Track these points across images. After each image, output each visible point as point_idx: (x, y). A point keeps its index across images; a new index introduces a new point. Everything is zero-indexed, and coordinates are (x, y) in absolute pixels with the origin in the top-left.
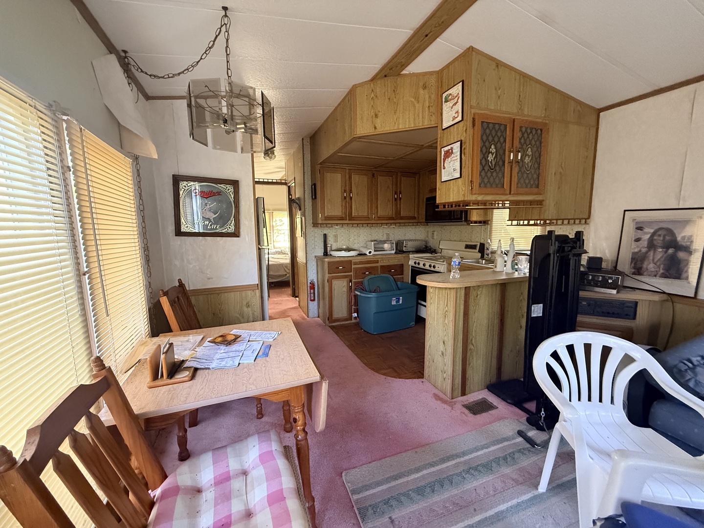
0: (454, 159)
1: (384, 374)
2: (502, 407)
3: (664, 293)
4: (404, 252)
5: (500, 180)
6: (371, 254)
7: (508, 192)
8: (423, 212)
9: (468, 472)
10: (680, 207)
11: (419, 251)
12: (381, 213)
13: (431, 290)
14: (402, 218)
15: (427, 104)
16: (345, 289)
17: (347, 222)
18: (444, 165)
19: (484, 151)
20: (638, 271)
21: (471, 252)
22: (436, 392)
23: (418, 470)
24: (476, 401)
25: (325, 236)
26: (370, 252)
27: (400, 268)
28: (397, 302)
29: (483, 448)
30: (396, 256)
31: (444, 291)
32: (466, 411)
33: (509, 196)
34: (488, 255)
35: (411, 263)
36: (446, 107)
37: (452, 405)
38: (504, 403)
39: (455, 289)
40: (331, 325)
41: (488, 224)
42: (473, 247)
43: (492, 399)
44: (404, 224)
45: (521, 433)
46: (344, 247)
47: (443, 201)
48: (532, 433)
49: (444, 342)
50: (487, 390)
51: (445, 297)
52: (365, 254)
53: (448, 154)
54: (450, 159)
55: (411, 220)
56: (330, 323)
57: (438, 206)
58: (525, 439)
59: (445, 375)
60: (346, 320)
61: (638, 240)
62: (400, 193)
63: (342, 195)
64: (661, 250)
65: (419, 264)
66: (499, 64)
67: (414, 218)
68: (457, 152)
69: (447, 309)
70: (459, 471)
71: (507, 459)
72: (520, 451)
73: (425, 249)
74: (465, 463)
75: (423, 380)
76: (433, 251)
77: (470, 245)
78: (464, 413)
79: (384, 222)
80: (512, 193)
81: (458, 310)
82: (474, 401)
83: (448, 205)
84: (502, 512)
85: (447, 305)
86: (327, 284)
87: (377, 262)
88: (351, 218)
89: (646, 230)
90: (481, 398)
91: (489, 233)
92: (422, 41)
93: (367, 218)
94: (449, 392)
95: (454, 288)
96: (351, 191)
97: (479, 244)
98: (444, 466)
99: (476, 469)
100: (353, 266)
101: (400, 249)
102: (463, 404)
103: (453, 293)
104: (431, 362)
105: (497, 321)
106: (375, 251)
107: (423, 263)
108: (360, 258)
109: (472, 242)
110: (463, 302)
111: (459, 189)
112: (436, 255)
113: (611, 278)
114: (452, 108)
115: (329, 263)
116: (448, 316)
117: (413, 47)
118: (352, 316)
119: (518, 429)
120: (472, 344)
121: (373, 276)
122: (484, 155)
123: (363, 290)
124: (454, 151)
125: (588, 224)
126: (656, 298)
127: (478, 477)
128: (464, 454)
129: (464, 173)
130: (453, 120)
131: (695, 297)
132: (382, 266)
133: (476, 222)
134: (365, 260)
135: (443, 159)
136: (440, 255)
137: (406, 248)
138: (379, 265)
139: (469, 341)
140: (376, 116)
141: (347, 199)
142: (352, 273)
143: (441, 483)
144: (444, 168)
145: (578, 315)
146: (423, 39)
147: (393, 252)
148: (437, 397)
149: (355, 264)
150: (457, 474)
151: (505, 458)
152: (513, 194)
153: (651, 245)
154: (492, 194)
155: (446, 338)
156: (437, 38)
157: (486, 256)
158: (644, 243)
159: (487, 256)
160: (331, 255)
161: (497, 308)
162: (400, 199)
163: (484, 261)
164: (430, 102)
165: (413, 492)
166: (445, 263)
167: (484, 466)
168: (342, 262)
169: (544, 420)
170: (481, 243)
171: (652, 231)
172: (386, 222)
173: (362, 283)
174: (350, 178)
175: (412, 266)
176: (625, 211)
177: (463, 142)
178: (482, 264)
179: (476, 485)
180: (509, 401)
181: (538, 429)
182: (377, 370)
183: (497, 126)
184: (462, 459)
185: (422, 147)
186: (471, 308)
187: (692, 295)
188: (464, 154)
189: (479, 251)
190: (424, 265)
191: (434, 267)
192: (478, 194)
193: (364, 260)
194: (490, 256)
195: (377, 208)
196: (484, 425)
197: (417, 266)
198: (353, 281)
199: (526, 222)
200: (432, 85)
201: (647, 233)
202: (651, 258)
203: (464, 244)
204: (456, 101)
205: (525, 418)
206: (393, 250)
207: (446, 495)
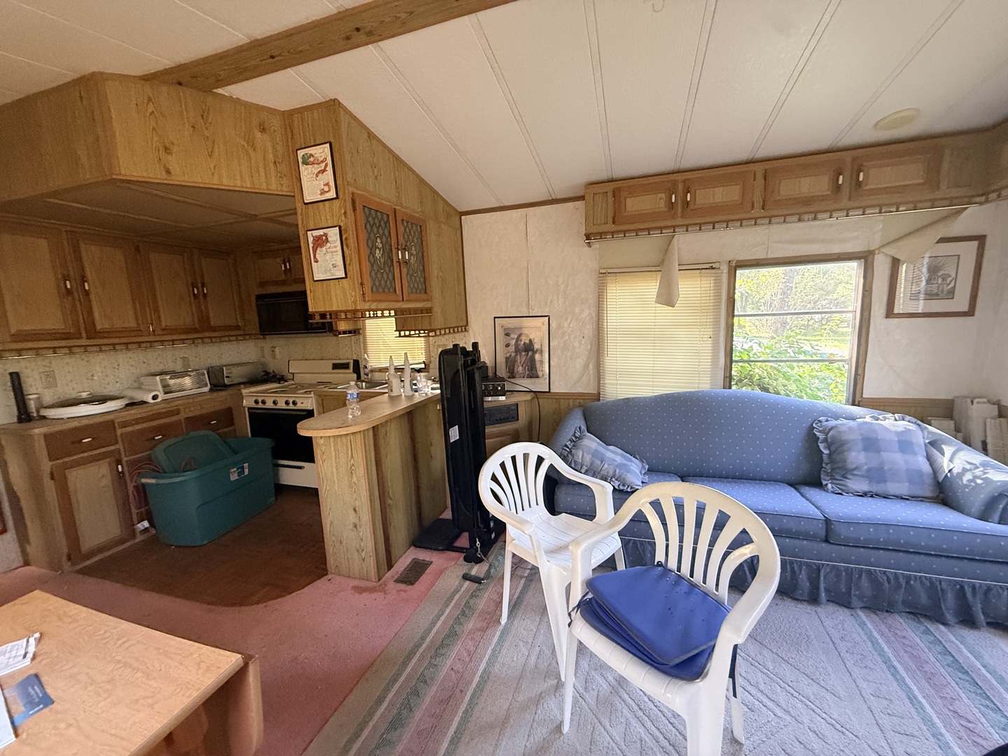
0: (331, 250)
1: (258, 603)
2: (437, 559)
3: (532, 391)
4: (226, 387)
5: (391, 283)
6: (159, 400)
7: (401, 299)
8: (253, 317)
9: (436, 655)
10: (530, 315)
11: (253, 381)
12: (167, 320)
13: (322, 441)
14: (214, 329)
15: (271, 157)
16: (107, 481)
17: (84, 342)
18: (315, 257)
19: (370, 245)
20: (512, 375)
21: (340, 373)
22: (355, 583)
23: (380, 701)
24: (407, 567)
25: (16, 379)
26: (155, 397)
27: (227, 416)
28: (239, 474)
29: (438, 617)
30: (215, 394)
31: (344, 438)
32: (403, 586)
33: (402, 303)
34: (367, 375)
35: (248, 402)
36: (306, 172)
37: (383, 589)
38: (435, 553)
39: (362, 433)
40: (78, 567)
41: (359, 334)
42: (345, 366)
43: (423, 555)
44: (221, 340)
45: (466, 577)
46: (84, 395)
47: (322, 309)
48: (476, 570)
49: (355, 510)
50: (412, 548)
51: (347, 446)
52: (144, 403)
53: (321, 242)
54: (324, 249)
55: (233, 332)
56: (73, 564)
57: (312, 316)
58: (471, 581)
59: (363, 554)
60: (122, 541)
61: (508, 345)
62: (203, 286)
63: (58, 286)
64: (523, 353)
65: (264, 402)
66: (371, 135)
67: (238, 328)
68: (335, 241)
69: (352, 461)
70: (428, 662)
71: (465, 612)
72: (472, 596)
73: (265, 377)
74: (429, 648)
75: (329, 576)
76: (280, 379)
77: (339, 364)
78: (401, 590)
79: (175, 337)
80: (405, 299)
81: (369, 460)
82: (405, 568)
83: (330, 315)
84: (485, 670)
85: (352, 457)
86: (49, 485)
87: (178, 412)
88: (93, 333)
89: (512, 336)
90: (410, 560)
91: (362, 345)
92: (263, 60)
93: (138, 331)
94: (373, 574)
95: (360, 432)
96: (84, 279)
97: (352, 361)
98: (409, 669)
99: (442, 646)
100: (119, 432)
101: (218, 382)
102: (394, 579)
103: (359, 438)
104: (337, 545)
105: (410, 458)
106: (166, 393)
107: (272, 399)
108: (135, 412)
109: (340, 359)
110: (372, 447)
111: (344, 293)
112: (286, 383)
113: (499, 385)
114: (317, 176)
115: (47, 437)
116: (356, 473)
117: (245, 63)
118: (134, 530)
119: (462, 574)
120: (390, 498)
121: (172, 441)
122: (371, 250)
123: (157, 472)
124: (329, 239)
125: (468, 331)
126: (529, 397)
127: (449, 653)
128: (423, 638)
129: (351, 272)
130: (322, 194)
131: (549, 392)
132: (186, 419)
133: (345, 333)
134: (150, 413)
135: (313, 247)
136: (293, 382)
137: (229, 379)
138: (183, 416)
139: (386, 494)
140: (167, 150)
141: (76, 294)
142: (120, 446)
143: (416, 693)
144: (317, 261)
145: (486, 427)
146: (266, 59)
147: (206, 389)
148: (359, 590)
149: (125, 424)
150: (426, 668)
151: (463, 613)
152: (406, 301)
153: (517, 351)
154: (386, 301)
155: (357, 503)
156: (289, 67)
157: (363, 376)
158: (512, 348)
159: (366, 377)
160: (44, 418)
161: (407, 441)
162: (205, 295)
163: (364, 384)
164: (275, 156)
165: (388, 733)
166: (312, 395)
167: (448, 636)
168: (87, 427)
169: (481, 551)
170: (354, 360)
171: (516, 336)
172: (183, 337)
173: (149, 459)
174: (76, 250)
175: (249, 408)
176: (495, 318)
177: (342, 228)
178: (362, 388)
179: (449, 664)
180: (441, 548)
181: (477, 563)
182: (242, 601)
183: (379, 214)
184: (424, 646)
185: (253, 217)
186: (383, 452)
187: (548, 390)
188: (347, 246)
189: (354, 372)
190: (275, 403)
191: (294, 403)
192: (372, 301)
193: (145, 415)
194: (370, 375)
195: (157, 310)
196: (429, 590)
197: (261, 405)
198: (125, 459)
199: (407, 333)
200: (275, 131)
201: (513, 339)
202: (519, 361)
203: (330, 363)
204: (323, 168)
205: (462, 558)
206: (206, 385)
207: (427, 700)
